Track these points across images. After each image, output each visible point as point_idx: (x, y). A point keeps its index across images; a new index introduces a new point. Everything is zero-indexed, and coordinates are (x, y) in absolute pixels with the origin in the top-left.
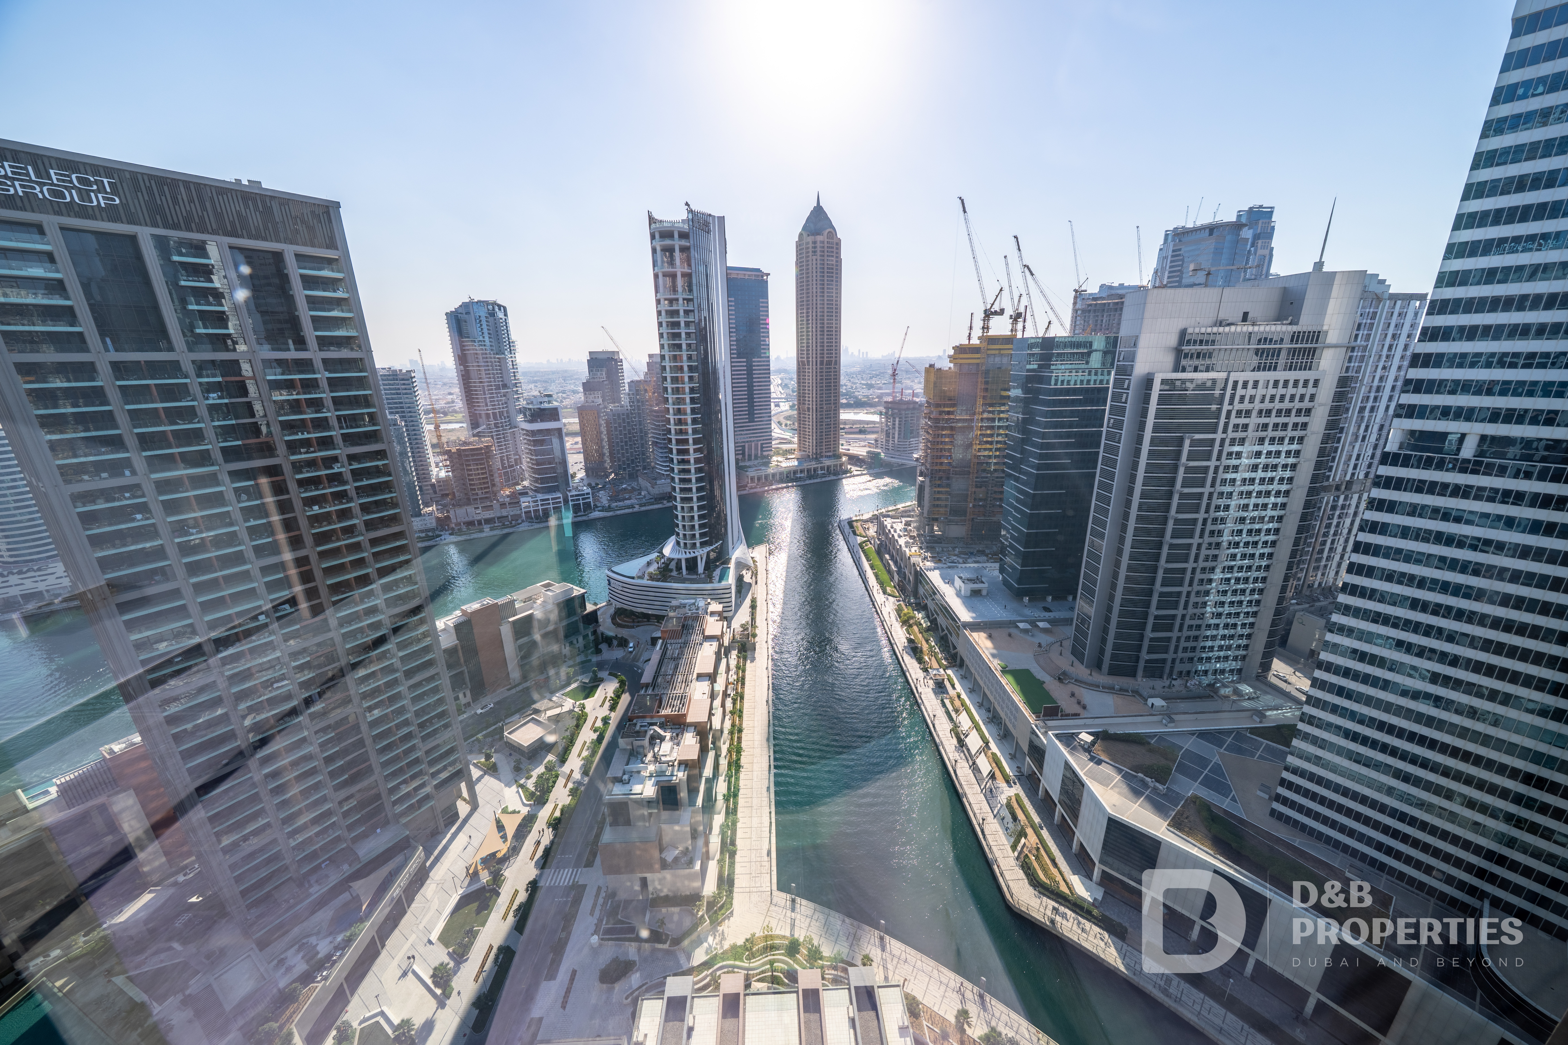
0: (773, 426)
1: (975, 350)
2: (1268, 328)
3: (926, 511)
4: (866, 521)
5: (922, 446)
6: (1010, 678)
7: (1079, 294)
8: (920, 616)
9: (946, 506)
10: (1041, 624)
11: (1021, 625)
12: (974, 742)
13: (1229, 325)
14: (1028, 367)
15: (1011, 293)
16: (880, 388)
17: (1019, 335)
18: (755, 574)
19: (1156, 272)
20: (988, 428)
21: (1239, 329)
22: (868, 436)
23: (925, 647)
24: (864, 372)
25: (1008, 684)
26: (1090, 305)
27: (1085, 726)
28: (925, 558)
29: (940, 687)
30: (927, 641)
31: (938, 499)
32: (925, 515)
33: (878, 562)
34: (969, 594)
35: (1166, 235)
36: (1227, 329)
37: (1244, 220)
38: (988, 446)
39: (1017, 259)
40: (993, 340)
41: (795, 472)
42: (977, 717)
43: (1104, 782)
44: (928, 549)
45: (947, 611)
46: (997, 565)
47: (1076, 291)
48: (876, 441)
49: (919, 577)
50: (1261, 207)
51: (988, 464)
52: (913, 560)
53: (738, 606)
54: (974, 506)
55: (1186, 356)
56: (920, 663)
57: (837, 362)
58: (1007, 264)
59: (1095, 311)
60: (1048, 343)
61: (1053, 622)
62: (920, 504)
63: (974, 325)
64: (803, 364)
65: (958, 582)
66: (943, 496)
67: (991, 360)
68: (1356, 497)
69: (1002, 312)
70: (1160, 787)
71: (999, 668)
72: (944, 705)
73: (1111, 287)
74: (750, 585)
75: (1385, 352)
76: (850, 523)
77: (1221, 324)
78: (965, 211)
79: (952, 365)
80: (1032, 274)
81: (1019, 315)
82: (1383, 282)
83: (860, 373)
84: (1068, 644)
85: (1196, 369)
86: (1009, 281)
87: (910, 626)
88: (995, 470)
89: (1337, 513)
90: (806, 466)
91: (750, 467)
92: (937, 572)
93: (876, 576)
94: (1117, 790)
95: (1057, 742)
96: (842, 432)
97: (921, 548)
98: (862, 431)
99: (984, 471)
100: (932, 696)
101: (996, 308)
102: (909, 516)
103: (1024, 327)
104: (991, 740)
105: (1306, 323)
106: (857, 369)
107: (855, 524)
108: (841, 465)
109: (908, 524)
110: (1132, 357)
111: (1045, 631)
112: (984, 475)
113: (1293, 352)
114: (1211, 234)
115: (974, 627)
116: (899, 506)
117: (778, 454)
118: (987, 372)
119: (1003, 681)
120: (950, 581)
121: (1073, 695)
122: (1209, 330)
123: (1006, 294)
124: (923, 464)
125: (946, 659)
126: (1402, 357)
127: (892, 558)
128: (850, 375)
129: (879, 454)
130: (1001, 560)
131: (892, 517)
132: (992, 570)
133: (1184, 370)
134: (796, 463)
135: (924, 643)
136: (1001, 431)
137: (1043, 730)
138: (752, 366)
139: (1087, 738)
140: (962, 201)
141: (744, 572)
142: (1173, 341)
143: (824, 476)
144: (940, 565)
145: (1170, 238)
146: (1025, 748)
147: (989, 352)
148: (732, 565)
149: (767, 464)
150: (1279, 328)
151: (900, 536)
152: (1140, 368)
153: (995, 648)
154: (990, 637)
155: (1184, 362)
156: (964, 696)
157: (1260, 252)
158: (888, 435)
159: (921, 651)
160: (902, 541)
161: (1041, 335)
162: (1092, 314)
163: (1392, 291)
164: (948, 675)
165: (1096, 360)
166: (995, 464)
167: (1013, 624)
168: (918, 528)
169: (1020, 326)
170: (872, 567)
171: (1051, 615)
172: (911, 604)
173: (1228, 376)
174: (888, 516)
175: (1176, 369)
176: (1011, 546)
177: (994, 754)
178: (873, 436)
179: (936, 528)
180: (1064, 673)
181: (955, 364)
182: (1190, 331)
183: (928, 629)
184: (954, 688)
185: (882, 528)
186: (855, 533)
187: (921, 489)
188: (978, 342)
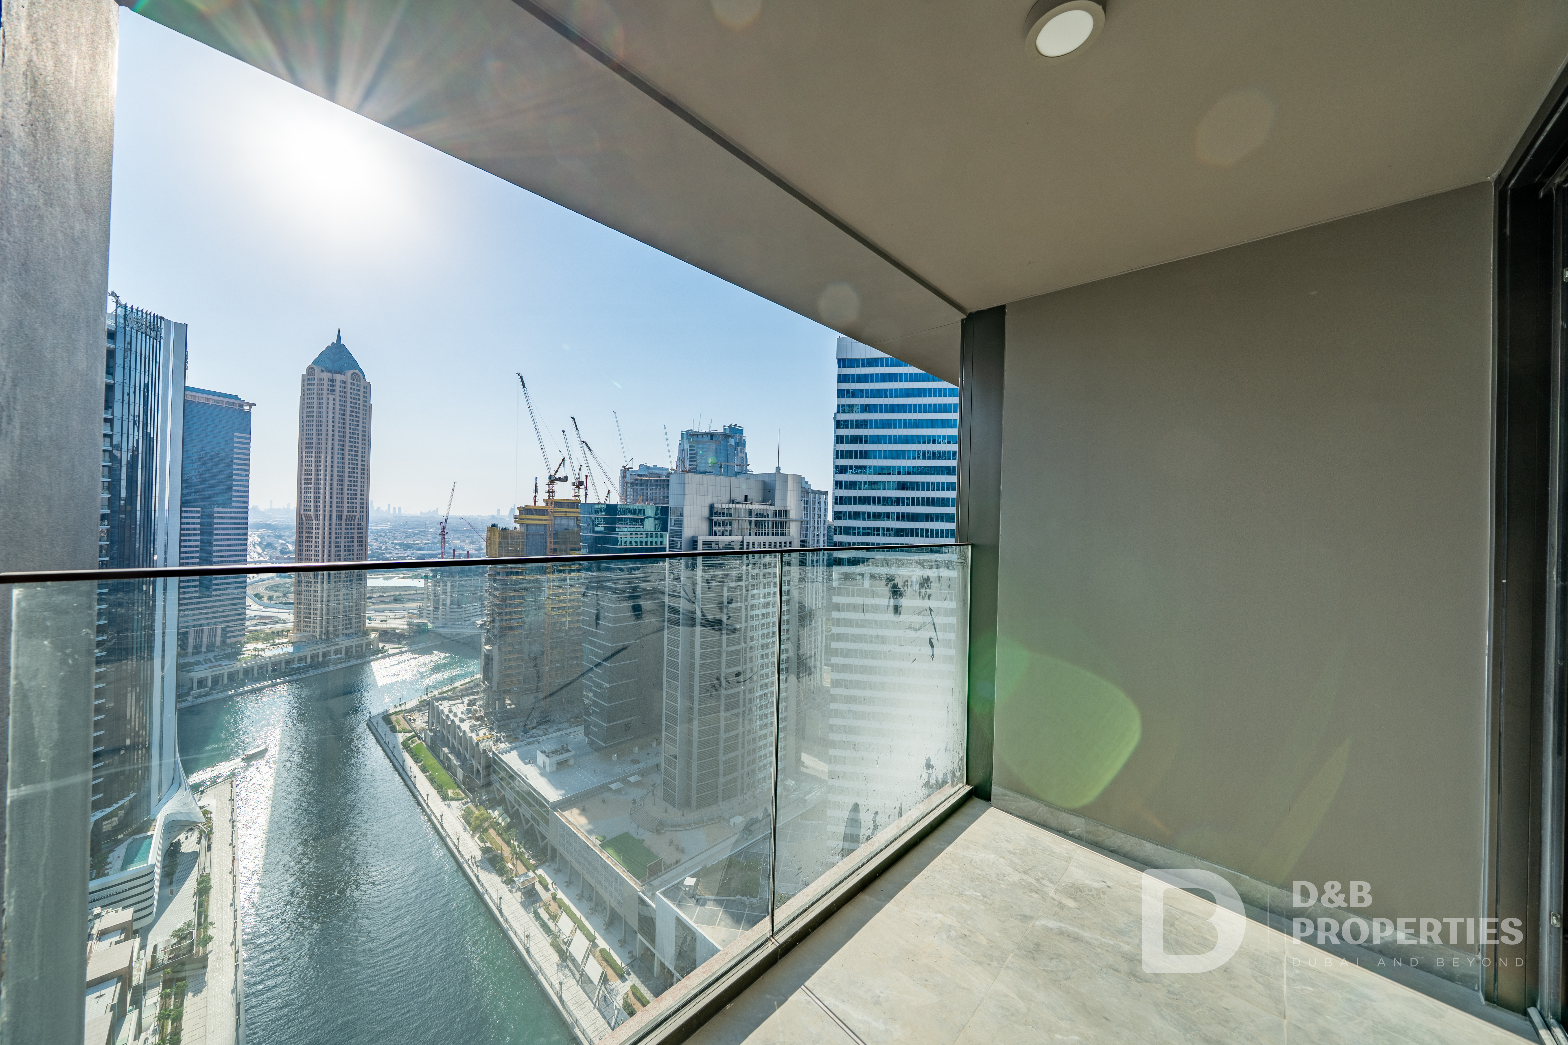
0: (249, 602)
1: (542, 512)
2: (760, 506)
3: (495, 685)
4: (412, 710)
5: (486, 611)
6: (611, 851)
7: (625, 471)
8: (497, 813)
9: (519, 674)
10: (632, 779)
11: (613, 786)
12: (579, 947)
13: (738, 503)
14: (596, 529)
15: (571, 463)
16: (420, 549)
17: (583, 500)
18: (206, 835)
19: (679, 459)
20: (559, 587)
21: (744, 506)
22: (407, 605)
23: (507, 851)
24: (396, 530)
25: (609, 858)
26: (637, 480)
27: (685, 871)
28: (498, 740)
29: (530, 897)
30: (508, 843)
31: (510, 668)
32: (495, 689)
33: (432, 761)
34: (554, 768)
35: (682, 434)
36: (737, 505)
37: (728, 432)
38: (561, 605)
39: (576, 437)
40: (559, 504)
41: (288, 662)
42: (578, 914)
43: (710, 921)
44: (500, 729)
45: (532, 798)
46: (581, 728)
47: (625, 468)
48: (420, 609)
49: (492, 765)
50: (736, 425)
51: (563, 623)
52: (482, 746)
53: (165, 902)
54: (551, 670)
55: (716, 524)
56: (501, 875)
57: (364, 517)
58: (565, 438)
59: (641, 485)
60: (611, 509)
61: (642, 774)
62: (486, 677)
63: (539, 488)
64: (309, 518)
65: (541, 758)
66: (514, 664)
67: (558, 522)
68: (820, 620)
69: (566, 479)
70: (754, 900)
71: (598, 842)
72: (537, 916)
73: (648, 468)
74: (195, 855)
75: (816, 525)
76: (387, 718)
77: (733, 502)
78: (524, 387)
79: (517, 526)
80: (590, 450)
81: (581, 483)
82: (807, 482)
83: (390, 531)
84: (659, 791)
85: (723, 534)
86: (569, 452)
87: (486, 830)
88: (570, 629)
89: (813, 632)
90: (308, 652)
91: (197, 663)
92: (514, 753)
93: (432, 780)
94: (723, 923)
95: (665, 900)
96: (369, 602)
97: (491, 729)
98: (397, 600)
99: (559, 631)
100: (522, 911)
101: (560, 474)
102: (472, 694)
103: (586, 494)
104: (597, 935)
105: (778, 506)
106: (387, 526)
107: (393, 718)
108: (369, 644)
109: (471, 703)
110: (679, 523)
111: (637, 784)
112: (560, 635)
113: (775, 523)
114: (712, 439)
115: (563, 805)
116: (456, 685)
117: (256, 639)
118: (555, 533)
119: (604, 856)
120: (530, 759)
121: (671, 843)
122: (727, 506)
123: (567, 462)
124: (488, 631)
125: (533, 857)
126: (824, 528)
127: (452, 750)
128: (379, 533)
129: (425, 624)
130: (585, 720)
131: (450, 699)
132: (577, 734)
133: (716, 534)
134: (290, 649)
135: (505, 847)
136: (573, 590)
137: (649, 894)
138: (212, 518)
139: (690, 881)
140: (521, 377)
141: (182, 837)
142: (706, 512)
143: (339, 661)
144: (517, 744)
145: (685, 436)
146: (635, 925)
147: (556, 514)
148: (157, 832)
149: (236, 654)
150: (765, 506)
151: (462, 720)
152: (688, 532)
153: (590, 822)
154: (584, 811)
155: (715, 529)
156: (560, 895)
157: (740, 455)
158: (436, 602)
159: (502, 859)
160: (465, 726)
161: (602, 502)
162: (639, 487)
163: (812, 488)
164: (540, 876)
165: (649, 525)
166: (570, 622)
167: (605, 788)
168: (485, 707)
169: (582, 492)
170: (424, 770)
171: (641, 766)
172: (482, 803)
173: (743, 539)
174: (445, 698)
175: (711, 534)
176: (595, 704)
177: (603, 951)
178: (416, 605)
179: (507, 702)
180: (661, 823)
181: (521, 525)
182: (716, 505)
183: (509, 827)
184: (547, 889)
185: (436, 716)
186: (394, 730)
187: (488, 659)
188: (544, 504)
